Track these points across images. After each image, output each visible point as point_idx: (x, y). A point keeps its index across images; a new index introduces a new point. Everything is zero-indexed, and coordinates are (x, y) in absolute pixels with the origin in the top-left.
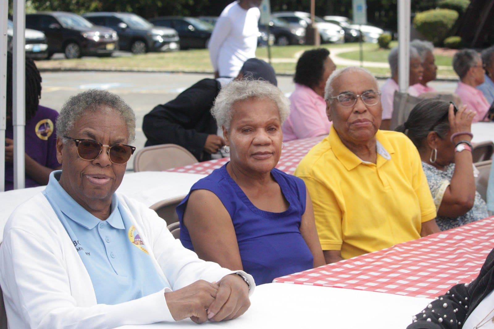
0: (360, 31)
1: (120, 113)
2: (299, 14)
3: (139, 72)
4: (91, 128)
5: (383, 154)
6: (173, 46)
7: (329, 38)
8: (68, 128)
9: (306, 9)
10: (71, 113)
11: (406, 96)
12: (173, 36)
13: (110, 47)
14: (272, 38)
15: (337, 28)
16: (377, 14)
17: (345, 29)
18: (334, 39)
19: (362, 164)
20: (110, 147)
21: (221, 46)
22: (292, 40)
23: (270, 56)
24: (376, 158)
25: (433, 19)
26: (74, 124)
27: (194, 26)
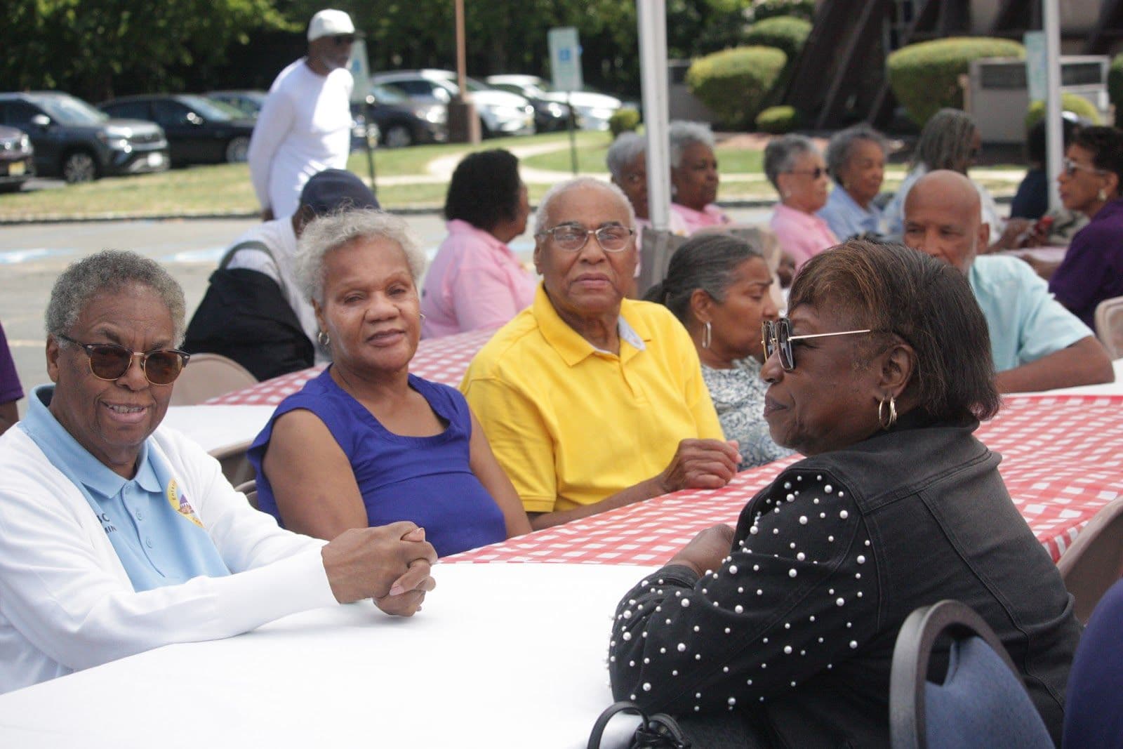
0: (568, 105)
1: (160, 293)
2: (430, 75)
3: (85, 221)
4: (110, 322)
5: (631, 339)
6: (155, 160)
7: (501, 125)
8: (69, 323)
9: (445, 62)
10: (75, 296)
11: (666, 236)
12: (155, 138)
13: (17, 170)
14: (374, 132)
15: (517, 101)
16: (606, 66)
17: (534, 102)
18: (512, 127)
19: (593, 355)
20: (147, 357)
21: (274, 156)
22: (418, 135)
23: (372, 173)
24: (619, 347)
25: (731, 71)
26: (80, 315)
27: (198, 114)
